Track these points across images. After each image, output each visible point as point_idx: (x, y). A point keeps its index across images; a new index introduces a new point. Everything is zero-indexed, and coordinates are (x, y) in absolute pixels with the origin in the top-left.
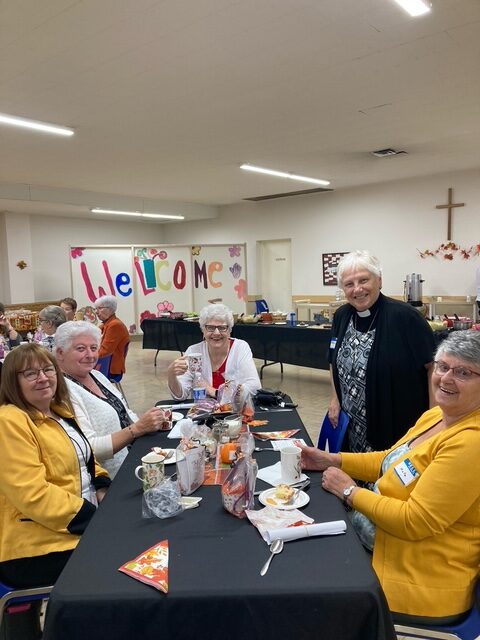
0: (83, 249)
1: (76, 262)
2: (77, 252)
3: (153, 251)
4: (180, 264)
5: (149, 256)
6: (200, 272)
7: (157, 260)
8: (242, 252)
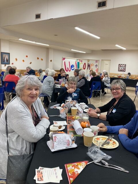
0: (65, 58)
1: (64, 61)
2: (64, 59)
3: (80, 60)
4: (85, 64)
5: (79, 61)
6: (89, 66)
7: (80, 62)
8: (98, 62)
